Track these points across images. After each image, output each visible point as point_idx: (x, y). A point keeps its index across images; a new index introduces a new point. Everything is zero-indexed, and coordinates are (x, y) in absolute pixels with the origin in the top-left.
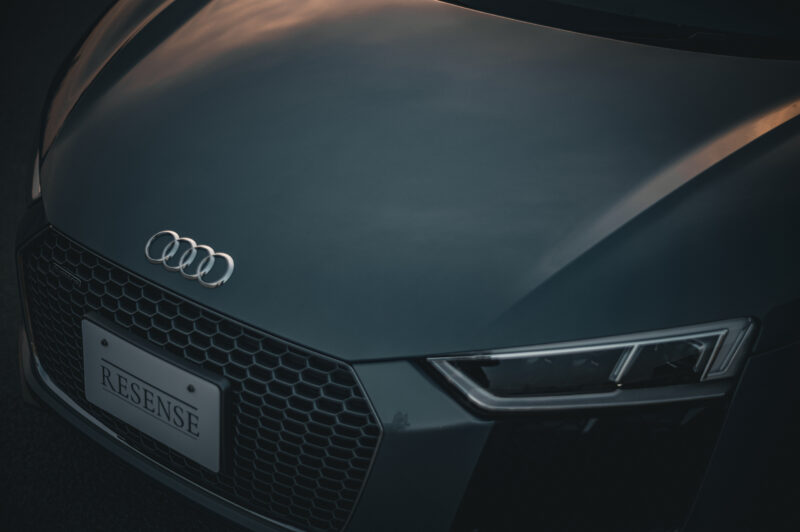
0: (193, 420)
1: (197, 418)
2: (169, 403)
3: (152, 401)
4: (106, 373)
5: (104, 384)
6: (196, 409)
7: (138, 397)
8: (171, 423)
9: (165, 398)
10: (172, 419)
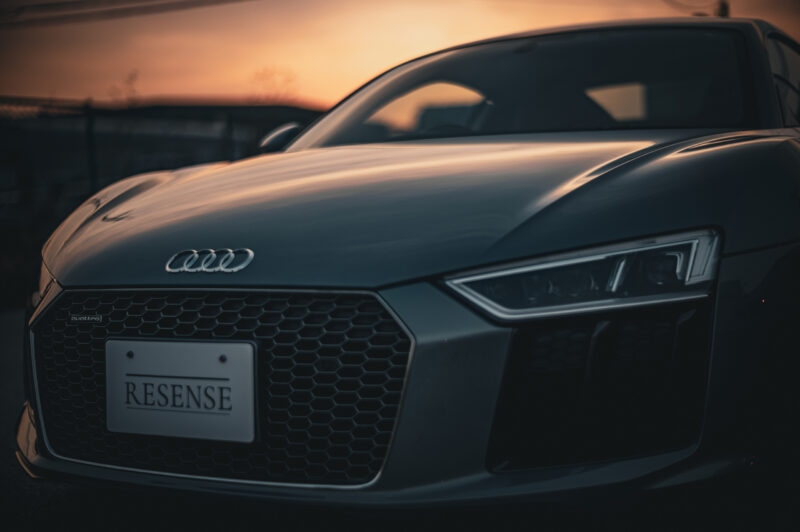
0: (226, 393)
1: (229, 389)
2: (199, 387)
3: (180, 396)
4: (131, 390)
5: (128, 402)
6: (227, 380)
7: (165, 397)
8: (202, 409)
9: (193, 384)
10: (202, 405)
